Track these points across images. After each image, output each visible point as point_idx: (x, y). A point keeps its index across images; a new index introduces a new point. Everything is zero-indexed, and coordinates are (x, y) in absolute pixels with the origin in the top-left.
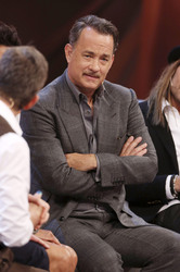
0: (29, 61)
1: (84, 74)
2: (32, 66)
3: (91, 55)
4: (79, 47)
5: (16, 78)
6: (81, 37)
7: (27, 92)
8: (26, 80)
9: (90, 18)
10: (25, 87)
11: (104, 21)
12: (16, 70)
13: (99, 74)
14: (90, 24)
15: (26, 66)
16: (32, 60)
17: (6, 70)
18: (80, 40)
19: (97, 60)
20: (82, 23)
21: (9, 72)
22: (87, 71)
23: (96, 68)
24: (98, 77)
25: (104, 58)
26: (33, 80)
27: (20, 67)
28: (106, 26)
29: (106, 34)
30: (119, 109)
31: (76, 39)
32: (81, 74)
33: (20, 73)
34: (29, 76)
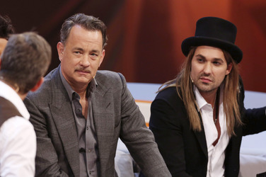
0: (31, 48)
1: (76, 71)
2: (34, 52)
3: (81, 51)
4: (69, 44)
5: (19, 65)
6: (71, 35)
7: (31, 77)
8: (29, 65)
9: (77, 16)
10: (28, 73)
11: (91, 18)
12: (19, 57)
13: (89, 69)
14: (78, 22)
15: (28, 53)
16: (34, 46)
17: (10, 58)
18: (70, 38)
19: (87, 56)
20: (71, 22)
21: (13, 60)
22: (78, 67)
23: (87, 63)
24: (89, 72)
25: (93, 53)
26: (35, 66)
27: (22, 54)
28: (93, 22)
29: (94, 30)
30: (112, 98)
31: (66, 37)
32: (73, 71)
33: (23, 60)
34: (31, 61)
